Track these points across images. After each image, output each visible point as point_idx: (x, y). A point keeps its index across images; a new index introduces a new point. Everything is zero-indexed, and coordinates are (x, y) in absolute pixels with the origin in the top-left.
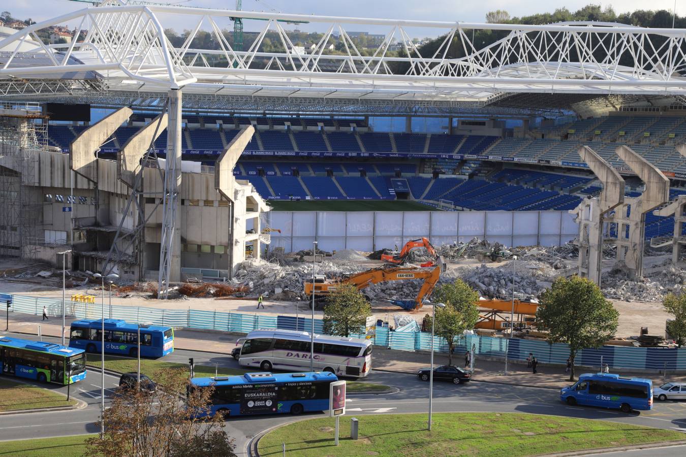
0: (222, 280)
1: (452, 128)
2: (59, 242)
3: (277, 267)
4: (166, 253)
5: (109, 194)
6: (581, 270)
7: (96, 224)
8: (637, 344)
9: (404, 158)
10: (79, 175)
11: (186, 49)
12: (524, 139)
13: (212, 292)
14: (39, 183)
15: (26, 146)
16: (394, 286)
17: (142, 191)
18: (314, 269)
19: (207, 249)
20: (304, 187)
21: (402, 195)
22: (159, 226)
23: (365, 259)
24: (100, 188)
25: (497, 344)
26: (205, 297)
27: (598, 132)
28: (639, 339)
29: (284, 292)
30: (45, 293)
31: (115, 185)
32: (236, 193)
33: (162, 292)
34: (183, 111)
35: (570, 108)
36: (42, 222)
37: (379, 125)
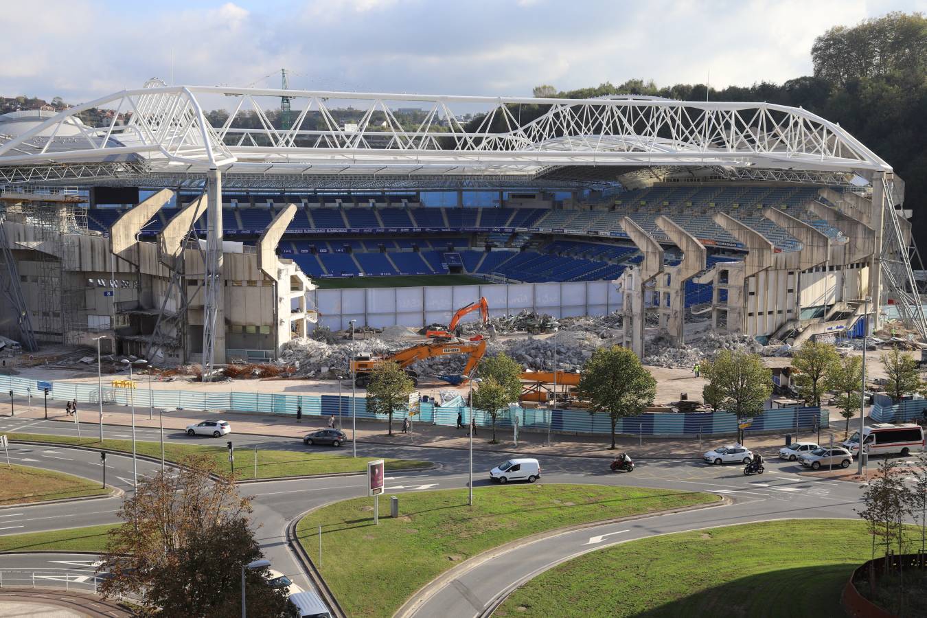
0: (268, 361)
1: (503, 202)
2: (102, 327)
3: (324, 345)
4: (209, 335)
5: (151, 277)
6: (626, 339)
7: (139, 308)
8: (676, 410)
9: (456, 233)
10: (120, 259)
11: (226, 129)
12: (574, 211)
13: (257, 373)
14: (80, 267)
15: (65, 231)
16: (441, 361)
17: (184, 273)
18: (361, 347)
19: (252, 330)
20: (357, 264)
21: (454, 269)
22: (201, 308)
23: (415, 335)
24: (142, 271)
25: (540, 416)
26: (250, 378)
27: (643, 203)
28: (678, 405)
29: (330, 370)
30: (86, 379)
31: (157, 268)
32: (279, 272)
33: (206, 375)
34: (223, 191)
35: (616, 180)
36: (85, 307)
37: (430, 200)
